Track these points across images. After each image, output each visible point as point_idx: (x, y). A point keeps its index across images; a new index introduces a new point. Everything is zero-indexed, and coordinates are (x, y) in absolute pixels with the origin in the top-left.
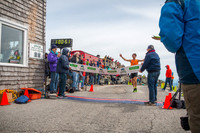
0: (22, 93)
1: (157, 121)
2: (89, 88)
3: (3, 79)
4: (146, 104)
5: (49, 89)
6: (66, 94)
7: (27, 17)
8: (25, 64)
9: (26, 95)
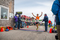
0: (7, 28)
1: (47, 37)
2: (27, 26)
3: (1, 24)
4: (44, 31)
5: (15, 27)
6: (20, 28)
7: (9, 5)
8: (8, 19)
9: (8, 29)
